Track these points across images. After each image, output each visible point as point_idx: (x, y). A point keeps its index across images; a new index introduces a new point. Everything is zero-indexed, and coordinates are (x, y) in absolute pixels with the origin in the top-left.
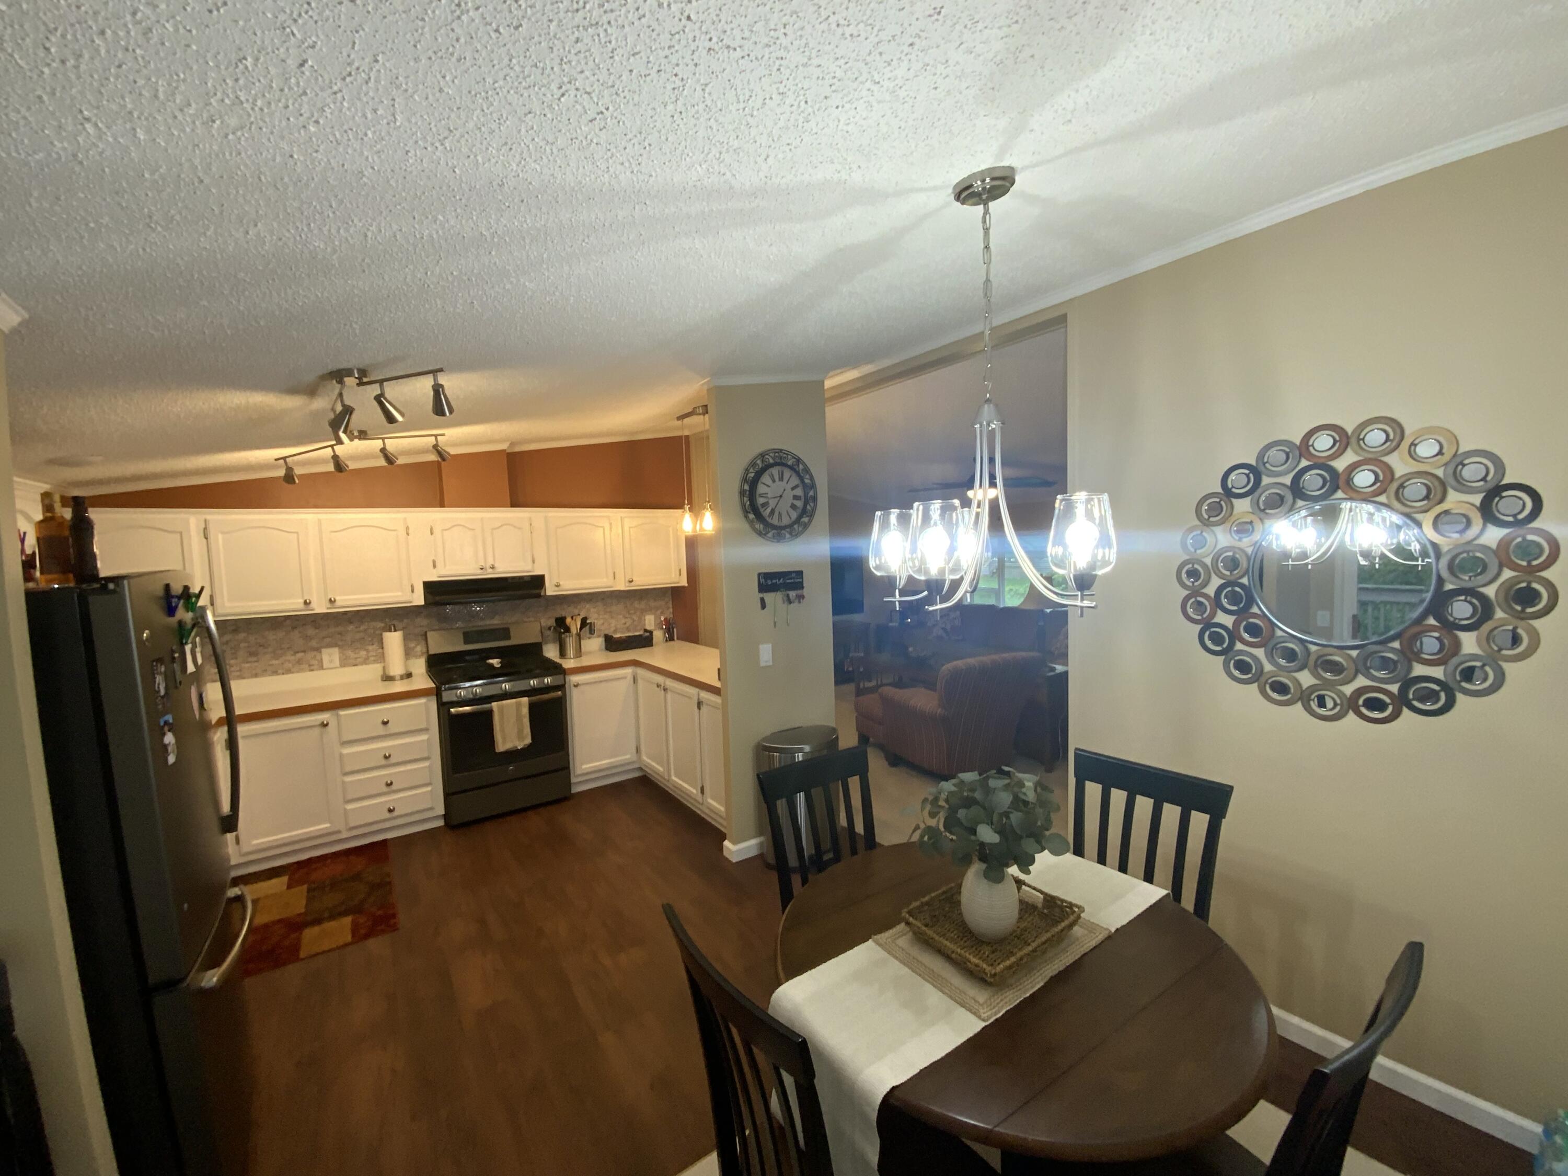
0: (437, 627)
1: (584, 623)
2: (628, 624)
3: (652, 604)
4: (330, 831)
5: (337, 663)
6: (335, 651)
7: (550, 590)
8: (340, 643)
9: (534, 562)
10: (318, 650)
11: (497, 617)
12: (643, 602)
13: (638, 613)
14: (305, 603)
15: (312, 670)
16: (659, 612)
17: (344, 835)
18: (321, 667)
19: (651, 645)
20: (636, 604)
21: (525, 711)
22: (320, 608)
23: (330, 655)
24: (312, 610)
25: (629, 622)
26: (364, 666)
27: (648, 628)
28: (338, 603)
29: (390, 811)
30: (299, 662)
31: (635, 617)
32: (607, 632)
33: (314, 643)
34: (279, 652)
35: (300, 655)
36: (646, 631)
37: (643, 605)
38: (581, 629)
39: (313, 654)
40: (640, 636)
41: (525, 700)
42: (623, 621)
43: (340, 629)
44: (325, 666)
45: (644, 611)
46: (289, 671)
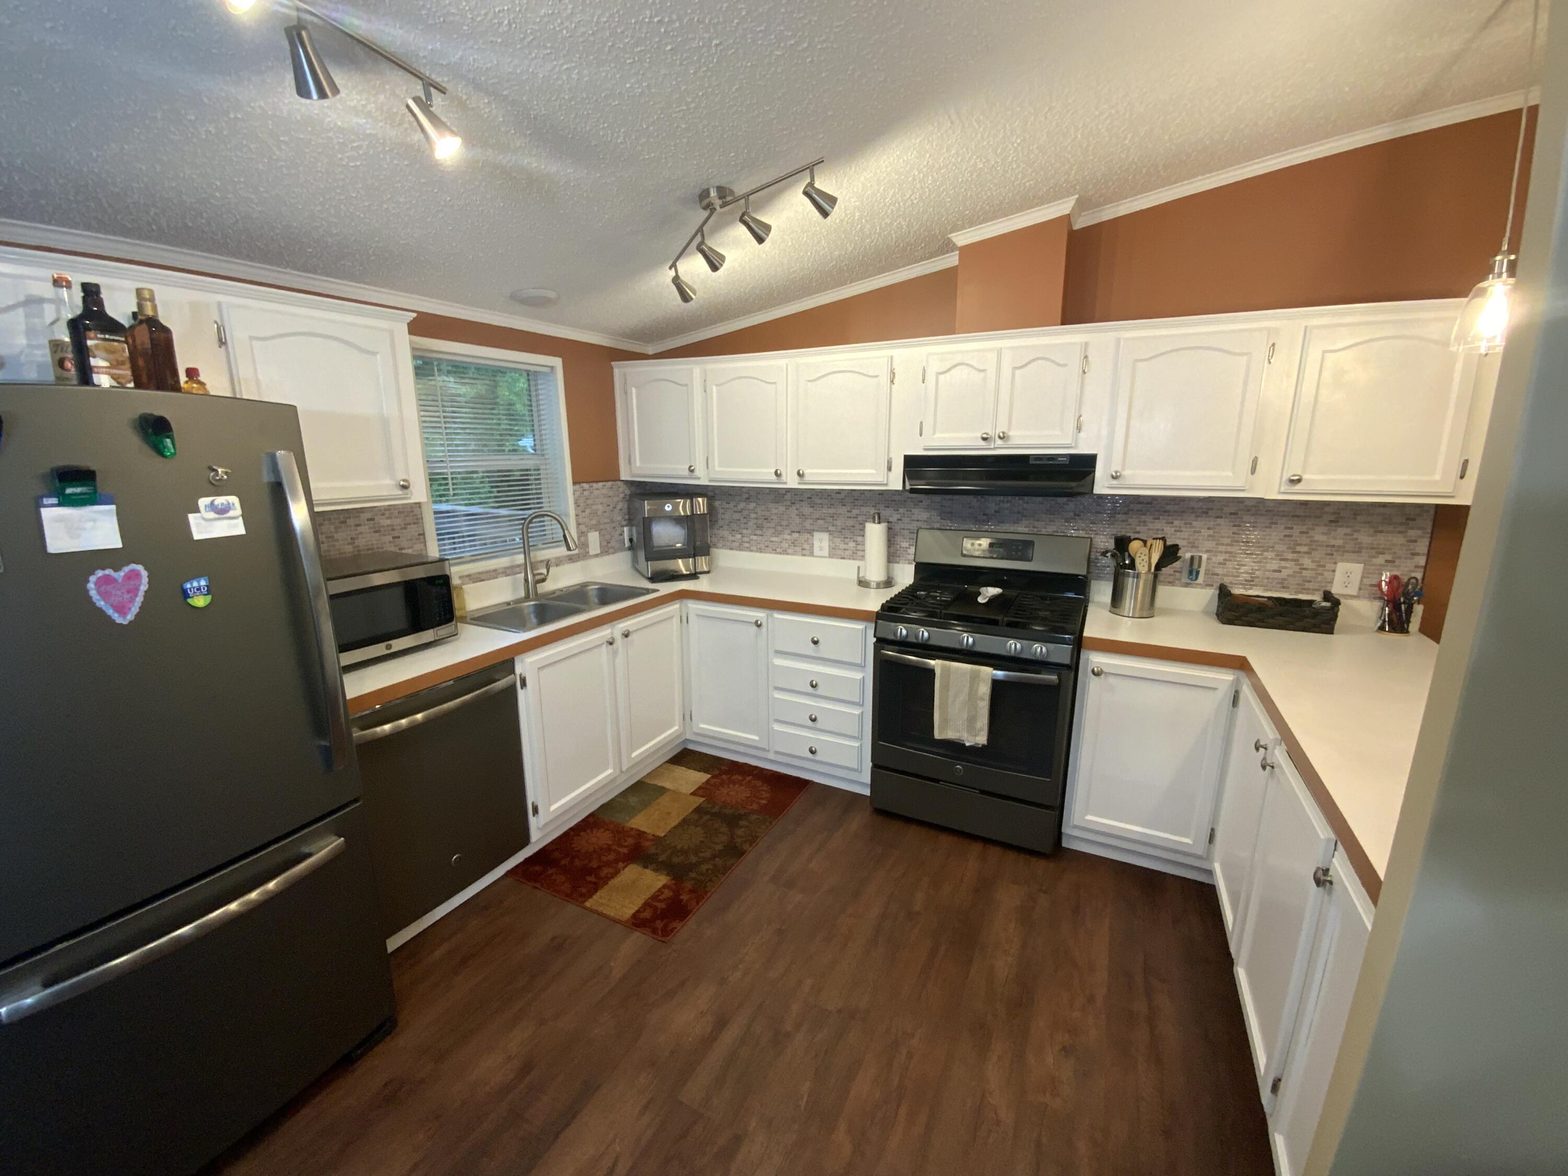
0: (937, 525)
1: (1170, 554)
2: (1285, 573)
3: (1365, 538)
4: (756, 744)
5: (826, 553)
6: (825, 536)
7: (1102, 485)
8: (831, 528)
9: (1079, 429)
10: (810, 532)
11: (1025, 522)
12: (1342, 531)
13: (1317, 555)
14: (776, 473)
15: (804, 555)
16: (1380, 560)
17: (771, 756)
18: (812, 554)
19: (1330, 631)
20: (1319, 535)
21: (985, 690)
22: (792, 482)
23: (821, 540)
24: (785, 483)
25: (1289, 569)
26: (851, 561)
27: (1336, 590)
28: (807, 478)
29: (812, 752)
30: (794, 543)
31: (1307, 562)
32: (1227, 581)
33: (807, 524)
34: (779, 528)
35: (796, 535)
36: (1327, 596)
37: (1339, 536)
38: (1159, 567)
39: (806, 536)
40: (1311, 602)
41: (988, 672)
42: (1274, 565)
43: (832, 511)
44: (815, 554)
45: (1335, 553)
46: (785, 552)
